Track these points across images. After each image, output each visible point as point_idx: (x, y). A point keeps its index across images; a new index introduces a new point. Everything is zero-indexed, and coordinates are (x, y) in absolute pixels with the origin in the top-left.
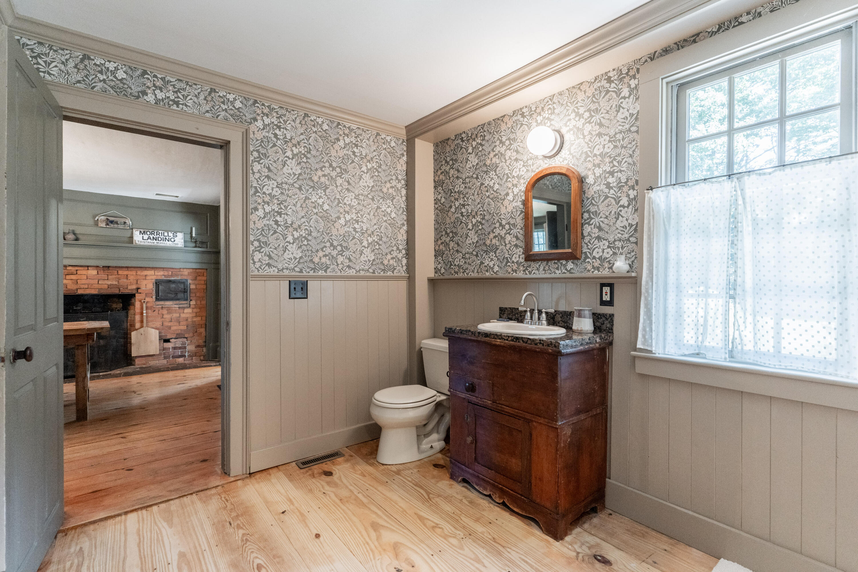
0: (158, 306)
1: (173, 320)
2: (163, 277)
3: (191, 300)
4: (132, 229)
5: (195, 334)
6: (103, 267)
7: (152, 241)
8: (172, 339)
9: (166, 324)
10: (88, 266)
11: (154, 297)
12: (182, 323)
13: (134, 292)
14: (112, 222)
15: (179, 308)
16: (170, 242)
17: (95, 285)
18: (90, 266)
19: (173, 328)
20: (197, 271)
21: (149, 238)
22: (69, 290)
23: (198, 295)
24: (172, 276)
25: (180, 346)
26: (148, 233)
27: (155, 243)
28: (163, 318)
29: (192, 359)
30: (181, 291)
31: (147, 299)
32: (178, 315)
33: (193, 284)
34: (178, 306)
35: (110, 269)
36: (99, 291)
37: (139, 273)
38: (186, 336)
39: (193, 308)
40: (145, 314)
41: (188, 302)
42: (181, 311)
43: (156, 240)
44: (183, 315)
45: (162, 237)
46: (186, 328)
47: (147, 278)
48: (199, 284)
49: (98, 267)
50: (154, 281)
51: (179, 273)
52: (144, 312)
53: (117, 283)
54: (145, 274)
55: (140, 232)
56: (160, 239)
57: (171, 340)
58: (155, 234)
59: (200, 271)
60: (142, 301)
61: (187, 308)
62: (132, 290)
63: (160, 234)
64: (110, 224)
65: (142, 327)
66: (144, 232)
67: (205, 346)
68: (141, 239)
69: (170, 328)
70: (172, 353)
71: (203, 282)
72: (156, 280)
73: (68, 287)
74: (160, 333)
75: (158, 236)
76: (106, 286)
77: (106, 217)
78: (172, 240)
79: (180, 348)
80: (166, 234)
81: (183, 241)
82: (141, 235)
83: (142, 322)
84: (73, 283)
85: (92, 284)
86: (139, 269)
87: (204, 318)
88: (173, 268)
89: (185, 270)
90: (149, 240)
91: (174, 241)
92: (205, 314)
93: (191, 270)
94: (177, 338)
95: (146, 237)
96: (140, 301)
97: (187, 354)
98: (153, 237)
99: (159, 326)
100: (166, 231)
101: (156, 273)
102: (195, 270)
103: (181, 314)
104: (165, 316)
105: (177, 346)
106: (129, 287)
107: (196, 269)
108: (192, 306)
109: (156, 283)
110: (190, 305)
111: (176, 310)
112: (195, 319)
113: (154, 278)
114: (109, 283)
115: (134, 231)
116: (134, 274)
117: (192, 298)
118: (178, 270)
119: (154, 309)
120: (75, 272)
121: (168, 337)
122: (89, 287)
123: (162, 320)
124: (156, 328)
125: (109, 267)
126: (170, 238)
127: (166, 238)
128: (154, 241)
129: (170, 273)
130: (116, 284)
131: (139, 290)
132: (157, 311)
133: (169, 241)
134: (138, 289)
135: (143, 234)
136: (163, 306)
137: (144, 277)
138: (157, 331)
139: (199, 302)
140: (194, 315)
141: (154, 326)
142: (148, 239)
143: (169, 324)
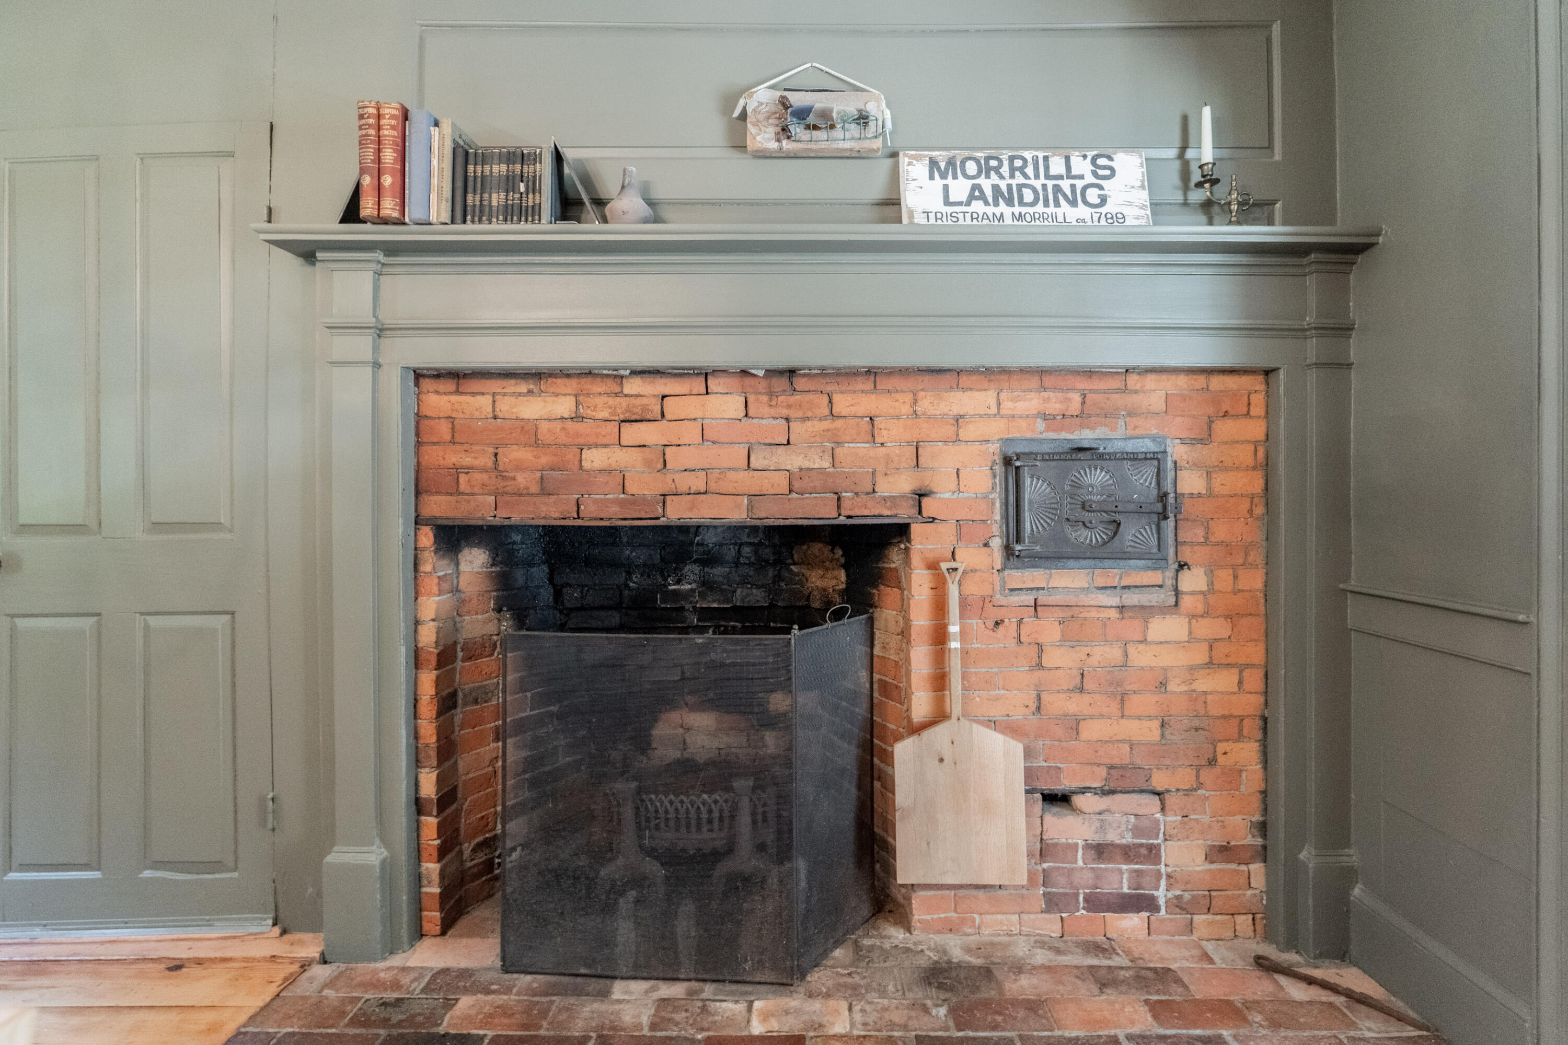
0: (1016, 599)
1: (1089, 685)
2: (1040, 425)
3: (1182, 566)
4: (894, 155)
5: (1207, 775)
6: (772, 373)
7: (990, 210)
8: (1084, 791)
9: (1059, 704)
10: (706, 375)
11: (997, 543)
12: (1136, 704)
13: (903, 513)
14: (802, 114)
15: (1122, 608)
16: (1082, 211)
17: (731, 475)
18: (717, 372)
19: (1092, 730)
20: (1217, 382)
21: (976, 194)
22: (634, 500)
23: (1221, 532)
24: (1083, 417)
25: (1128, 839)
26: (971, 168)
27: (1008, 220)
28: (1040, 666)
29: (1190, 928)
30: (1140, 511)
31: (969, 557)
32: (1114, 653)
33: (1196, 465)
34: (1115, 601)
35: (800, 383)
36: (750, 508)
37: (926, 404)
38: (1159, 781)
39: (1193, 616)
40: (954, 645)
41: (1170, 573)
42: (1132, 628)
43: (1010, 202)
44: (1141, 657)
45: (1038, 184)
46: (1155, 735)
47: (963, 435)
48: (1222, 467)
49: (745, 373)
50: (994, 448)
51: (1119, 400)
52: (954, 629)
53: (826, 464)
54: (956, 410)
55: (933, 163)
56: (1028, 196)
57: (1078, 800)
58: (1005, 170)
59: (1231, 382)
60: (944, 566)
61: (1163, 610)
62: (892, 500)
63: (1030, 171)
64: (797, 130)
65: (940, 716)
66: (951, 163)
67: (1263, 854)
68: (937, 205)
69: (1074, 724)
70: (1088, 877)
71: (1245, 455)
72: (1007, 441)
73: (631, 488)
74: (1028, 754)
75: (1019, 179)
76: (780, 482)
77: (778, 94)
78: (1093, 195)
79: (1128, 853)
80: (1057, 166)
81: (1144, 196)
82: (938, 182)
83: (940, 682)
84: (648, 463)
85: (723, 471)
86: (927, 378)
87: (1254, 680)
88: (1089, 373)
89: (1150, 381)
90: (977, 206)
91: (1104, 200)
92: (1256, 653)
93: (1182, 381)
94: (1113, 792)
95: (960, 188)
96: (933, 566)
97: (1161, 895)
98: (996, 188)
99: (1018, 715)
100: (1055, 148)
101: (1008, 406)
102: (1201, 380)
103: (1131, 649)
104: (1052, 658)
105: (1112, 836)
106: (885, 488)
107: (1208, 372)
108: (1187, 602)
109: (1007, 461)
110: (1177, 592)
111: (1105, 623)
112: (1203, 684)
113: (996, 429)
114: (794, 460)
115: (904, 160)
116: (906, 409)
117: (1186, 554)
118: (1116, 383)
119: (998, 614)
120: (658, 408)
121: (1064, 784)
122: (713, 487)
123: (1038, 674)
124: (1011, 729)
125: (792, 372)
126: (1079, 184)
127: (1057, 189)
128: (1003, 208)
129: (1076, 398)
130: (821, 471)
131: (925, 501)
132: (1010, 628)
133: (1073, 203)
134: (921, 495)
135: (943, 176)
136: (1043, 598)
137: (949, 431)
138: (1018, 748)
139: (1224, 578)
140: (1199, 655)
141: (997, 712)
142: (971, 198)
143: (1074, 705)
